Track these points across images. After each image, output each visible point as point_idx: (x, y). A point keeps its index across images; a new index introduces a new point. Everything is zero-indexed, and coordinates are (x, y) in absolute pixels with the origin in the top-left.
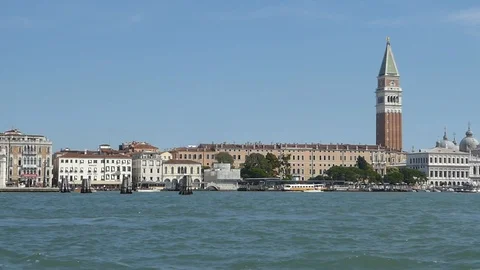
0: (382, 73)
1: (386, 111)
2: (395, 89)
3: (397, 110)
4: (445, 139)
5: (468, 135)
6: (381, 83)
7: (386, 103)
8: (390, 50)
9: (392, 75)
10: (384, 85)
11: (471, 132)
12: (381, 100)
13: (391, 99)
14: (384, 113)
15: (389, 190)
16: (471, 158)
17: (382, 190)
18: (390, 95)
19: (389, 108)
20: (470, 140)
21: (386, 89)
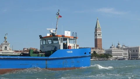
0: (96, 27)
1: (97, 38)
2: (100, 32)
3: (101, 38)
4: (112, 45)
5: (119, 44)
6: (96, 30)
7: (98, 36)
8: (98, 21)
9: (99, 28)
10: (97, 31)
11: (119, 43)
12: (96, 35)
13: (99, 35)
14: (97, 39)
15: (104, 60)
16: (123, 51)
17: (102, 60)
18: (99, 33)
19: (98, 37)
20: (119, 46)
21: (97, 32)
